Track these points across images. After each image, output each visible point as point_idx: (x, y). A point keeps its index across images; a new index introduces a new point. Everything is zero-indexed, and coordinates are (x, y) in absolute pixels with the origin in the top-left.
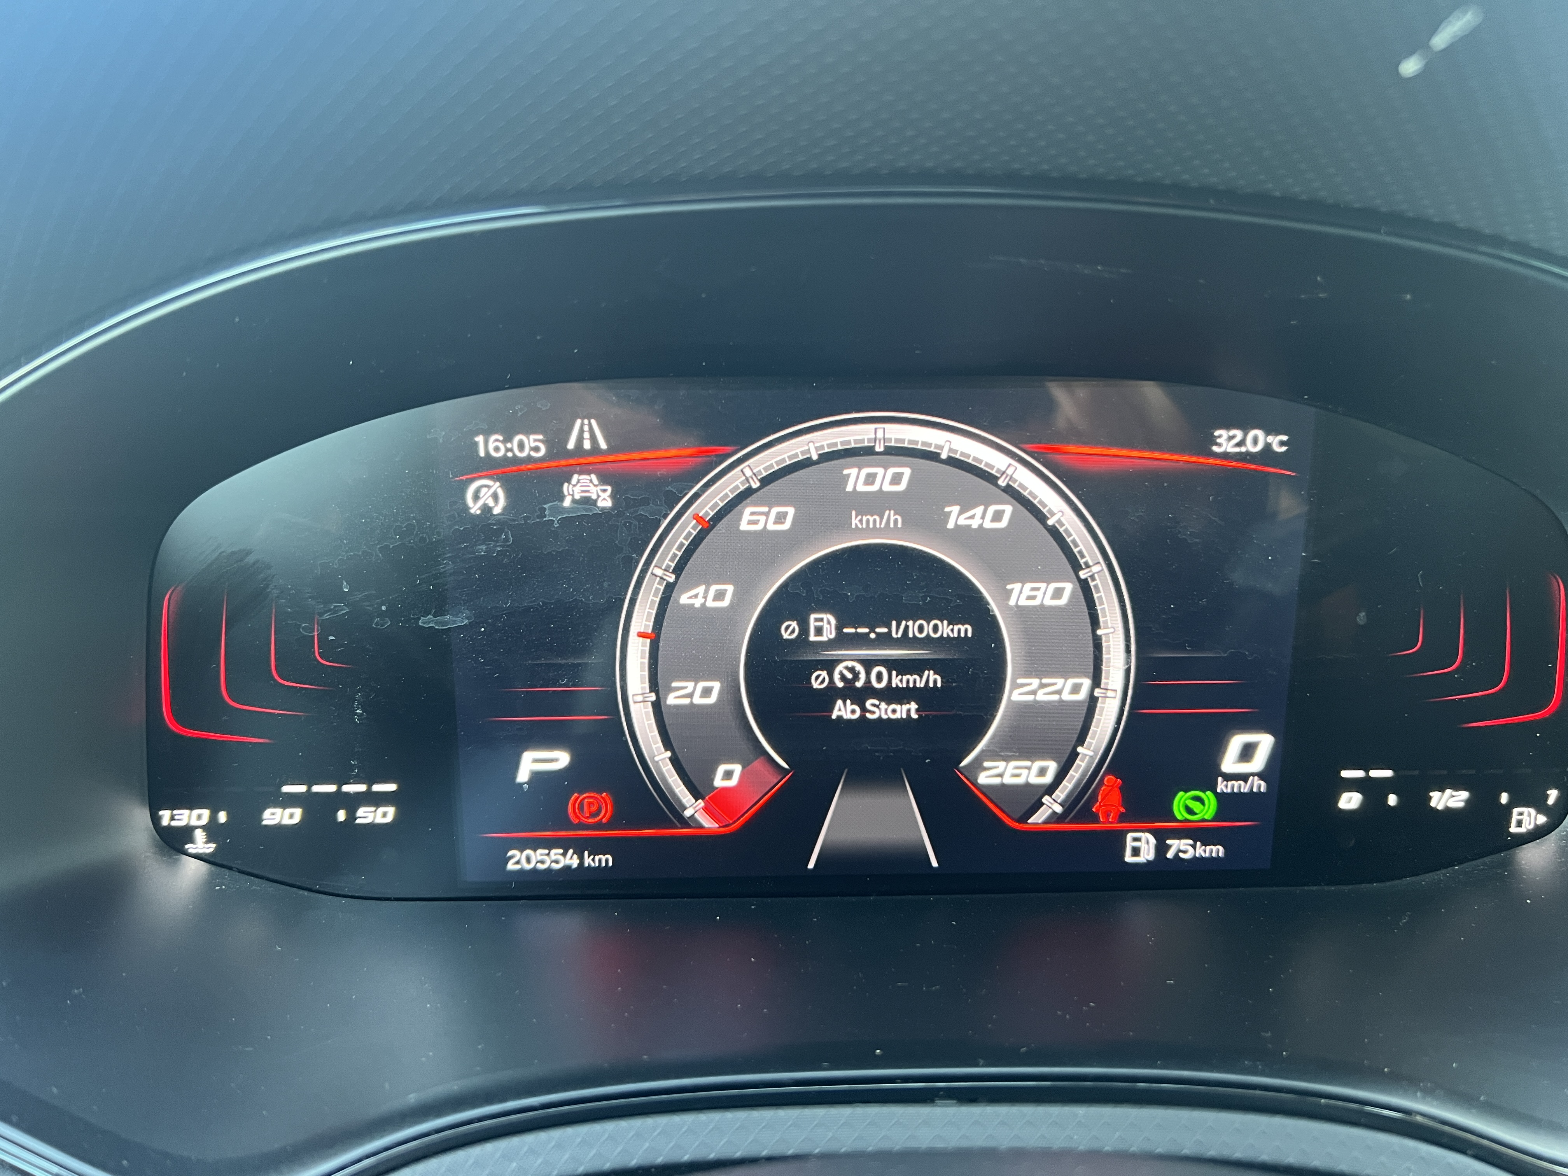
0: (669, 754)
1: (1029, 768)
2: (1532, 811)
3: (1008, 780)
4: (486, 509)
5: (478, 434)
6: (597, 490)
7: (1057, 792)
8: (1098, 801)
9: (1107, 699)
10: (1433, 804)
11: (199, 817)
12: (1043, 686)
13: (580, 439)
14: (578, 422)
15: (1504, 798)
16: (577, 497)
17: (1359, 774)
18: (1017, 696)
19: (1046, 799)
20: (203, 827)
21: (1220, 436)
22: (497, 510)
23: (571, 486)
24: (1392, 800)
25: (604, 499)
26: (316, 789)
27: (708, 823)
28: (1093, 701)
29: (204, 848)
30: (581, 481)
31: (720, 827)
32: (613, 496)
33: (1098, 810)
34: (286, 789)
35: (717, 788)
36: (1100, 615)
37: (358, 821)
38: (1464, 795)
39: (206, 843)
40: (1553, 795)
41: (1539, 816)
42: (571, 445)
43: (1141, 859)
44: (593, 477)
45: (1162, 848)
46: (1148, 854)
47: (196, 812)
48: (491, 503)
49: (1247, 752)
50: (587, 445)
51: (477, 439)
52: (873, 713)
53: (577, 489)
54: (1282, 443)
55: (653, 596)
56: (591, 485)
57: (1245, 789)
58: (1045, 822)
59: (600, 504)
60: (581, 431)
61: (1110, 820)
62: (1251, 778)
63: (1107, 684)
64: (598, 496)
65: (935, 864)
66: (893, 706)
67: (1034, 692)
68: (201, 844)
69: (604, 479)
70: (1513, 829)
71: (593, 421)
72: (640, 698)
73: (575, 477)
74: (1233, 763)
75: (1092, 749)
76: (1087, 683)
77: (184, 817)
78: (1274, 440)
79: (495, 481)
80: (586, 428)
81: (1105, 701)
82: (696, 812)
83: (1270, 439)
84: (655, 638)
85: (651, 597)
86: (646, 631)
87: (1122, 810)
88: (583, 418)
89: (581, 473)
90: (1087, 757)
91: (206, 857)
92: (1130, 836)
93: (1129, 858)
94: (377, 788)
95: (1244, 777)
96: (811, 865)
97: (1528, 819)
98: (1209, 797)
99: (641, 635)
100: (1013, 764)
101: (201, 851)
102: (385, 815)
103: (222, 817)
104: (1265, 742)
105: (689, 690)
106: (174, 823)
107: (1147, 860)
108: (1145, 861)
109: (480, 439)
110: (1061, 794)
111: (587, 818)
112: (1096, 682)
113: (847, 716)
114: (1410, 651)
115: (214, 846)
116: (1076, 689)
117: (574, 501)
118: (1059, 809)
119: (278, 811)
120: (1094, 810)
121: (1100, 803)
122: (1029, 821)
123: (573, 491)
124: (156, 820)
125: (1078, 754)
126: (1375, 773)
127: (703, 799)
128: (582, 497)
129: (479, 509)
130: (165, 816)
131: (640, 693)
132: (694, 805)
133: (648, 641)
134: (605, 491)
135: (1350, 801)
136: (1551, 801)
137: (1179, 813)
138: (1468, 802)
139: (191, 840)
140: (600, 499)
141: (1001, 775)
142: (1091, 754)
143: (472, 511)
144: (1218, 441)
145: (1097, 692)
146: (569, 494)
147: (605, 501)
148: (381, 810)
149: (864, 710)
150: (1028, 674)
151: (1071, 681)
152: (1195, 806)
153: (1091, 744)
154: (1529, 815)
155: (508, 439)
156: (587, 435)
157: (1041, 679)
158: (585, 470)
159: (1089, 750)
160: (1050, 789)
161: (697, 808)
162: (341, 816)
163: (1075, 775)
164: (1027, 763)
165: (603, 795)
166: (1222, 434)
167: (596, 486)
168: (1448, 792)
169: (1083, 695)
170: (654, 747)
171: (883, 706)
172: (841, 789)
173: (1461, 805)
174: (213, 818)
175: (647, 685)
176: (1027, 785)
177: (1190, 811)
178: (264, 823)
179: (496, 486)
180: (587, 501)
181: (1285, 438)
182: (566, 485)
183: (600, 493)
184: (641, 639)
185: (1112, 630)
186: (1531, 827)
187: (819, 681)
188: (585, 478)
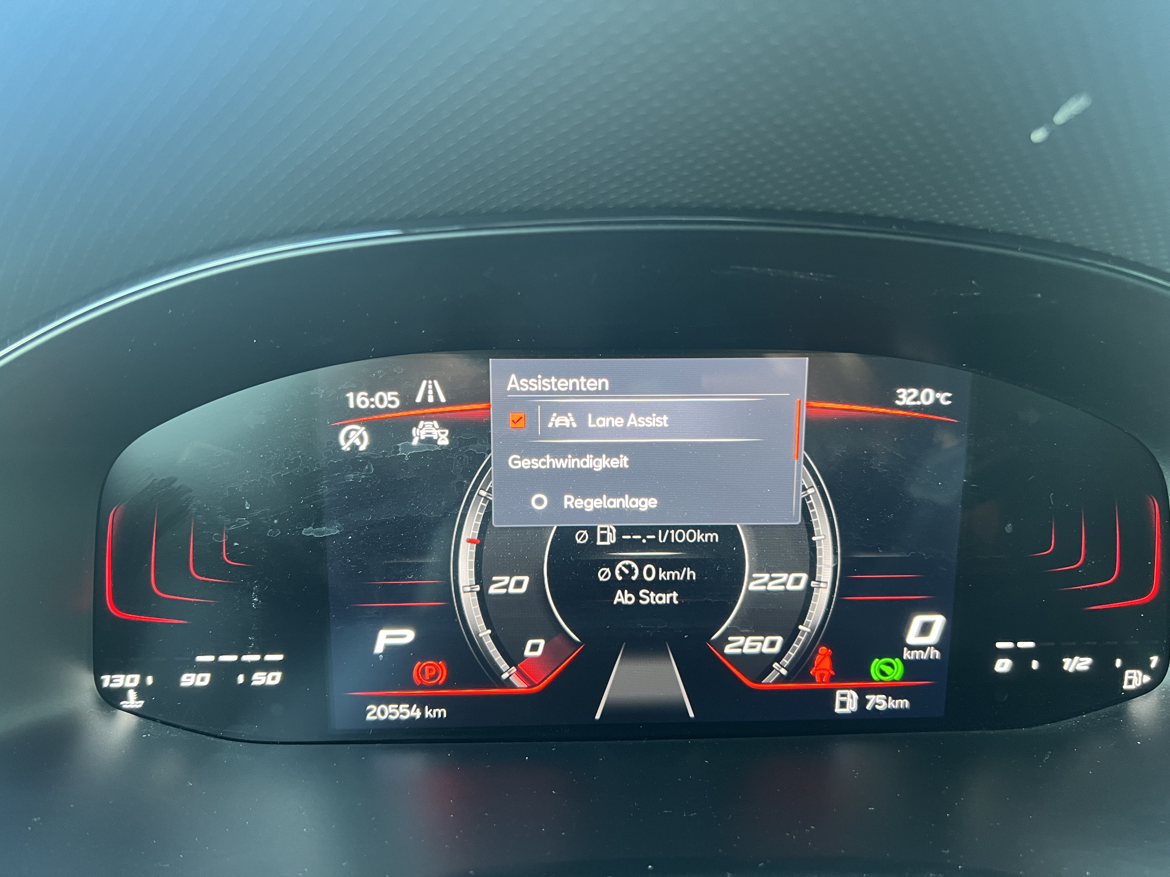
0: (489, 631)
1: (762, 642)
2: (1140, 673)
3: (746, 650)
4: (354, 447)
5: (348, 391)
6: (438, 433)
7: (784, 660)
8: (814, 666)
9: (820, 589)
10: (1065, 667)
11: (132, 681)
12: (772, 579)
13: (426, 395)
14: (424, 383)
15: (1118, 663)
16: (423, 437)
17: (1009, 645)
18: (752, 587)
19: (776, 665)
20: (136, 689)
21: (901, 393)
22: (362, 448)
23: (418, 430)
24: (1035, 665)
25: (443, 439)
26: (223, 658)
27: (519, 684)
28: (809, 591)
29: (134, 704)
30: (425, 426)
31: (528, 687)
32: (449, 437)
33: (814, 673)
34: (200, 659)
35: (527, 658)
36: (814, 526)
37: (253, 683)
38: (1088, 660)
39: (137, 700)
40: (1154, 660)
41: (1145, 676)
42: (419, 399)
43: (847, 710)
44: (435, 423)
45: (862, 702)
46: (852, 706)
47: (130, 677)
48: (358, 442)
49: (926, 629)
50: (431, 399)
51: (348, 395)
52: (644, 600)
53: (423, 432)
54: (947, 399)
55: (479, 512)
56: (433, 428)
57: (924, 656)
58: (775, 682)
59: (440, 443)
60: (427, 389)
61: (824, 681)
62: (929, 648)
63: (820, 577)
64: (439, 437)
65: (692, 715)
66: (659, 595)
67: (766, 584)
68: (133, 701)
69: (443, 425)
70: (1126, 687)
71: (436, 382)
72: (468, 589)
73: (422, 423)
74: (915, 637)
75: (809, 626)
76: (804, 577)
77: (120, 681)
78: (941, 396)
79: (361, 427)
80: (430, 387)
81: (819, 590)
82: (510, 676)
83: (938, 395)
84: (480, 543)
85: (477, 513)
86: (473, 538)
87: (832, 672)
88: (428, 380)
89: (426, 420)
90: (806, 633)
91: (136, 711)
92: (838, 693)
93: (838, 710)
94: (269, 658)
95: (923, 648)
96: (598, 716)
97: (1137, 678)
98: (897, 663)
99: (470, 541)
100: (750, 638)
101: (132, 707)
102: (274, 678)
103: (150, 680)
104: (939, 621)
105: (505, 583)
106: (112, 685)
107: (852, 711)
108: (850, 712)
109: (350, 395)
110: (786, 661)
111: (428, 680)
112: (812, 576)
113: (625, 602)
114: (1045, 553)
115: (142, 702)
116: (797, 581)
117: (421, 441)
118: (784, 672)
119: (193, 675)
120: (811, 673)
121: (816, 667)
122: (762, 682)
123: (420, 433)
124: (98, 682)
125: (799, 630)
126: (1021, 645)
127: (516, 666)
128: (426, 438)
129: (349, 446)
130: (106, 679)
131: (468, 585)
132: (509, 671)
133: (475, 545)
134: (443, 433)
135: (1003, 666)
136: (1153, 665)
137: (875, 674)
138: (1091, 666)
139: (125, 698)
140: (440, 439)
141: (741, 647)
142: (809, 630)
143: (344, 449)
144: (900, 396)
145: (813, 584)
146: (417, 436)
147: (443, 440)
148: (272, 674)
149: (638, 598)
150: (760, 570)
151: (794, 575)
152: (887, 669)
153: (808, 623)
154: (1137, 676)
155: (371, 395)
156: (430, 392)
157: (770, 574)
158: (428, 418)
159: (807, 627)
160: (778, 657)
161: (511, 673)
162: (241, 679)
163: (797, 646)
164: (761, 638)
165: (440, 663)
166: (902, 392)
167: (437, 429)
168: (1077, 658)
169: (801, 586)
170: (479, 626)
171: (652, 594)
172: (621, 658)
173: (1086, 668)
174: (143, 680)
175: (473, 579)
176: (761, 654)
177: (883, 673)
178: (183, 684)
179: (362, 430)
180: (430, 441)
181: (949, 395)
182: (414, 429)
183: (440, 435)
184: (469, 544)
185: (823, 537)
186: (1139, 684)
187: (603, 575)
188: (429, 424)
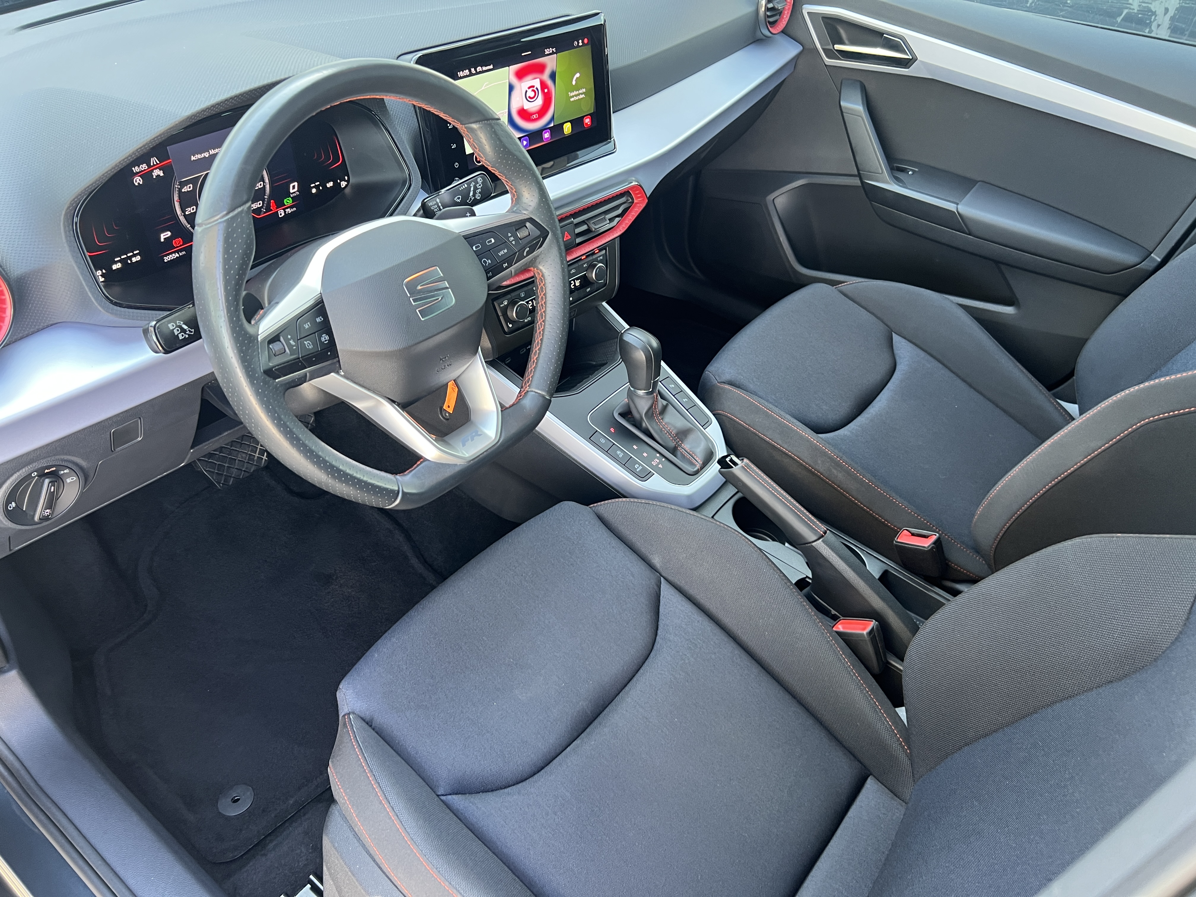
0: (189, 225)
4: (139, 183)
10: (328, 186)
13: (153, 162)
14: (152, 159)
15: (339, 181)
22: (141, 183)
24: (321, 188)
26: (122, 257)
28: (264, 186)
34: (117, 259)
37: (133, 262)
39: (102, 278)
40: (346, 178)
45: (285, 212)
46: (283, 214)
48: (139, 182)
49: (293, 187)
57: (296, 195)
61: (275, 209)
62: (296, 192)
63: (266, 182)
70: (342, 186)
71: (155, 158)
72: (181, 215)
74: (292, 190)
76: (262, 183)
87: (276, 207)
90: (267, 198)
92: (279, 211)
93: (281, 216)
94: (134, 253)
97: (344, 183)
98: (290, 199)
101: (102, 281)
102: (138, 258)
104: (295, 184)
105: (189, 210)
108: (284, 216)
109: (133, 169)
110: (264, 208)
111: (178, 245)
118: (266, 210)
119: (116, 265)
121: (272, 207)
126: (316, 184)
133: (179, 202)
135: (314, 191)
137: (286, 203)
143: (136, 185)
146: (154, 174)
147: (162, 174)
152: (288, 201)
153: (267, 195)
162: (129, 262)
165: (179, 239)
168: (329, 183)
173: (332, 185)
174: (102, 272)
175: (181, 212)
176: (258, 207)
177: (288, 203)
178: (113, 269)
179: (139, 178)
188: (156, 170)
